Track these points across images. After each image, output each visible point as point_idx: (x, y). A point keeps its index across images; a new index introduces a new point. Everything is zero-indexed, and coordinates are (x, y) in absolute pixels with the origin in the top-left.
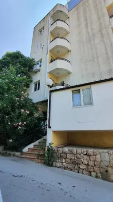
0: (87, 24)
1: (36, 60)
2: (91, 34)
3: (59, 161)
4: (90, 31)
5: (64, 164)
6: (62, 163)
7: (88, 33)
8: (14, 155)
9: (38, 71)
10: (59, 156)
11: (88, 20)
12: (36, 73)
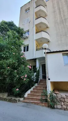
0: (60, 12)
1: (25, 30)
2: (63, 19)
3: (59, 104)
4: (62, 16)
5: (64, 106)
6: (62, 105)
7: (61, 18)
8: (19, 101)
9: (27, 38)
10: (59, 100)
11: (61, 9)
12: (25, 39)
